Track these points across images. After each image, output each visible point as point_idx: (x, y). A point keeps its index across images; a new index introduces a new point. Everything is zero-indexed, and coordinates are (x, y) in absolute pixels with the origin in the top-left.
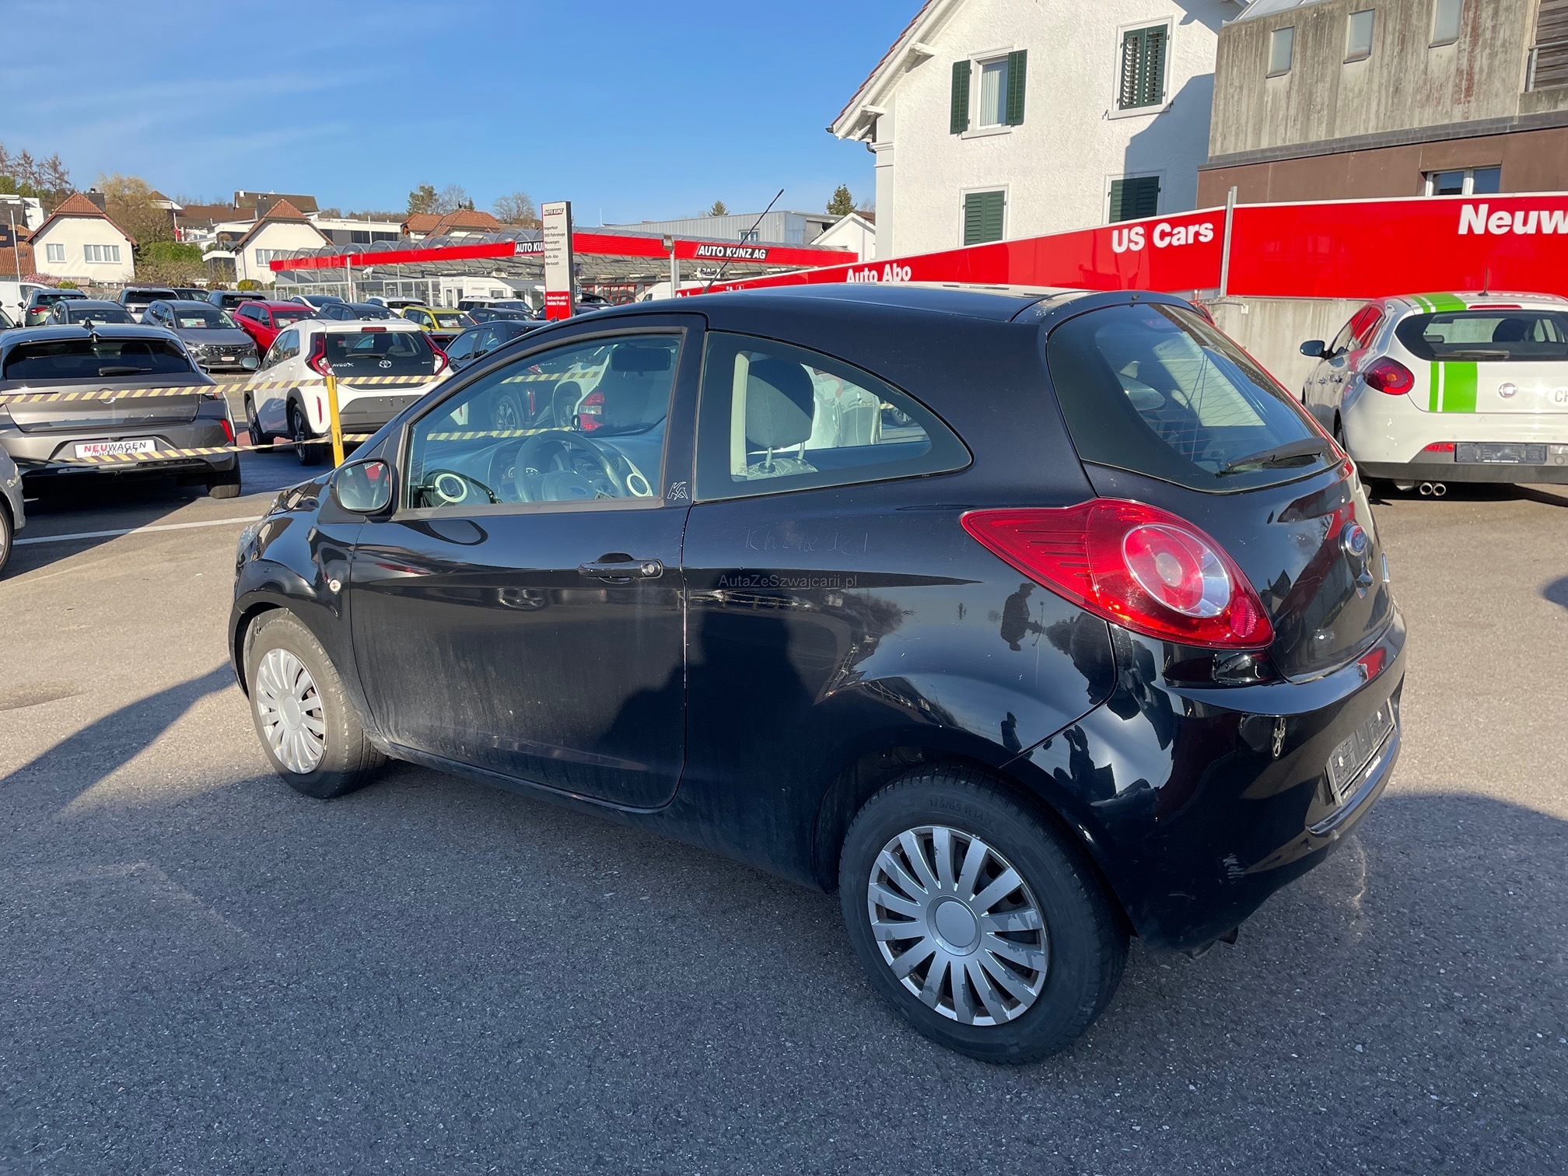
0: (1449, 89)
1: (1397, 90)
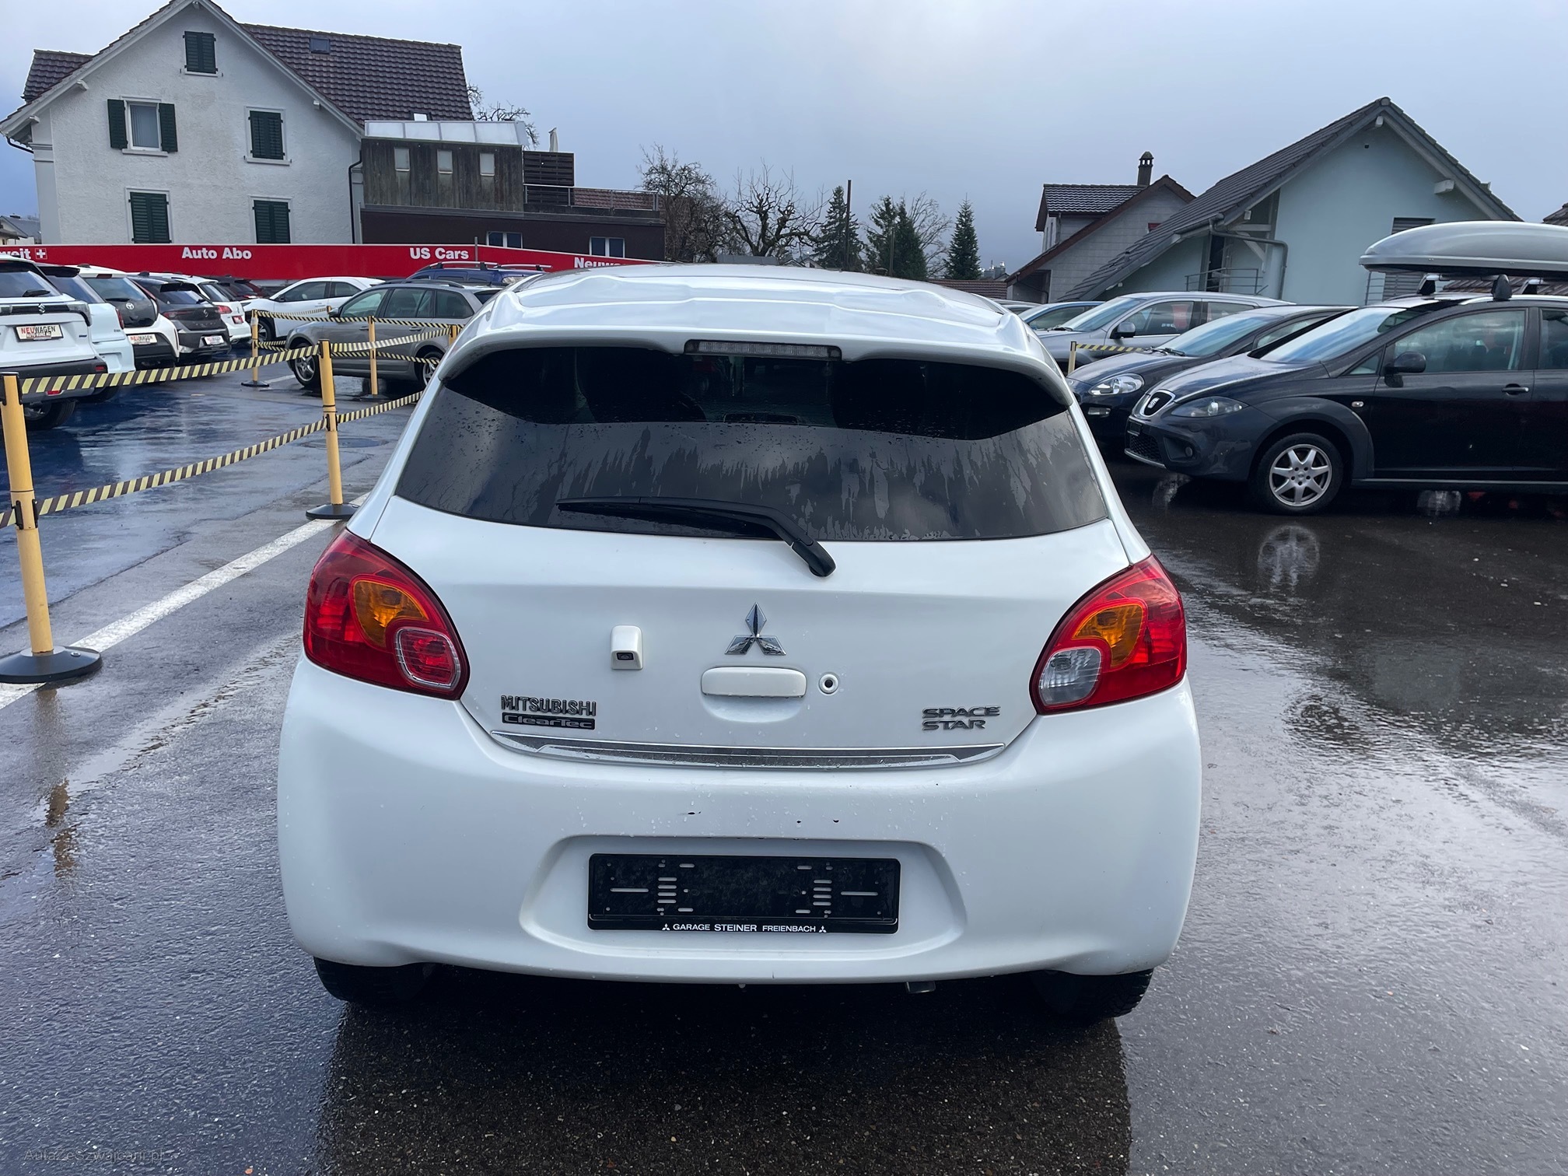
0: (493, 195)
1: (467, 192)
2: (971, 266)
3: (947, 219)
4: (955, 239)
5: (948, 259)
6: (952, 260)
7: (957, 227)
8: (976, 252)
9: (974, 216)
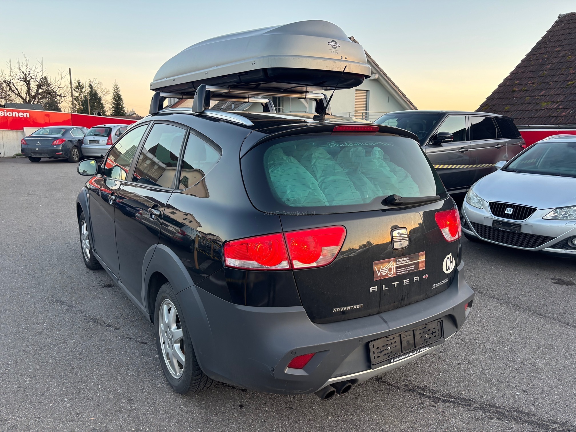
2: (122, 110)
3: (107, 90)
4: (114, 99)
5: (111, 107)
6: (114, 107)
7: (113, 94)
8: (122, 104)
9: (120, 89)
